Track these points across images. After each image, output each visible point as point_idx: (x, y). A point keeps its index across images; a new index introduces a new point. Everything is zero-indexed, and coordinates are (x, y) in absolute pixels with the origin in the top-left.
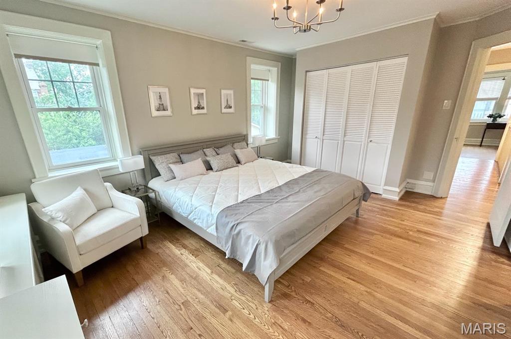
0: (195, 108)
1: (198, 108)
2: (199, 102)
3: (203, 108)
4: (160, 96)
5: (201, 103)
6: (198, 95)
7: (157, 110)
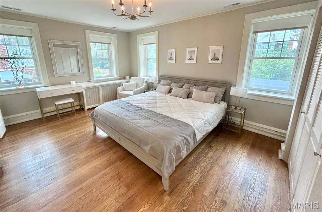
0: (188, 60)
1: (190, 59)
2: (191, 56)
3: (193, 59)
4: (171, 54)
5: (192, 57)
6: (191, 52)
7: (169, 60)
